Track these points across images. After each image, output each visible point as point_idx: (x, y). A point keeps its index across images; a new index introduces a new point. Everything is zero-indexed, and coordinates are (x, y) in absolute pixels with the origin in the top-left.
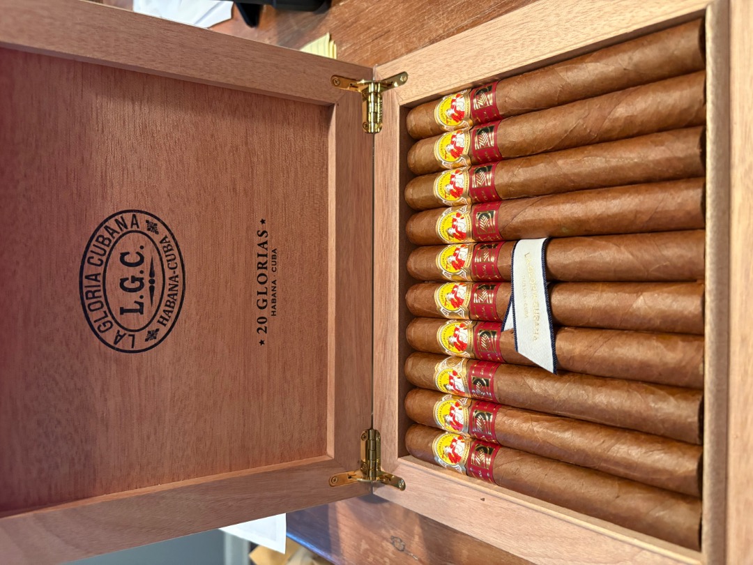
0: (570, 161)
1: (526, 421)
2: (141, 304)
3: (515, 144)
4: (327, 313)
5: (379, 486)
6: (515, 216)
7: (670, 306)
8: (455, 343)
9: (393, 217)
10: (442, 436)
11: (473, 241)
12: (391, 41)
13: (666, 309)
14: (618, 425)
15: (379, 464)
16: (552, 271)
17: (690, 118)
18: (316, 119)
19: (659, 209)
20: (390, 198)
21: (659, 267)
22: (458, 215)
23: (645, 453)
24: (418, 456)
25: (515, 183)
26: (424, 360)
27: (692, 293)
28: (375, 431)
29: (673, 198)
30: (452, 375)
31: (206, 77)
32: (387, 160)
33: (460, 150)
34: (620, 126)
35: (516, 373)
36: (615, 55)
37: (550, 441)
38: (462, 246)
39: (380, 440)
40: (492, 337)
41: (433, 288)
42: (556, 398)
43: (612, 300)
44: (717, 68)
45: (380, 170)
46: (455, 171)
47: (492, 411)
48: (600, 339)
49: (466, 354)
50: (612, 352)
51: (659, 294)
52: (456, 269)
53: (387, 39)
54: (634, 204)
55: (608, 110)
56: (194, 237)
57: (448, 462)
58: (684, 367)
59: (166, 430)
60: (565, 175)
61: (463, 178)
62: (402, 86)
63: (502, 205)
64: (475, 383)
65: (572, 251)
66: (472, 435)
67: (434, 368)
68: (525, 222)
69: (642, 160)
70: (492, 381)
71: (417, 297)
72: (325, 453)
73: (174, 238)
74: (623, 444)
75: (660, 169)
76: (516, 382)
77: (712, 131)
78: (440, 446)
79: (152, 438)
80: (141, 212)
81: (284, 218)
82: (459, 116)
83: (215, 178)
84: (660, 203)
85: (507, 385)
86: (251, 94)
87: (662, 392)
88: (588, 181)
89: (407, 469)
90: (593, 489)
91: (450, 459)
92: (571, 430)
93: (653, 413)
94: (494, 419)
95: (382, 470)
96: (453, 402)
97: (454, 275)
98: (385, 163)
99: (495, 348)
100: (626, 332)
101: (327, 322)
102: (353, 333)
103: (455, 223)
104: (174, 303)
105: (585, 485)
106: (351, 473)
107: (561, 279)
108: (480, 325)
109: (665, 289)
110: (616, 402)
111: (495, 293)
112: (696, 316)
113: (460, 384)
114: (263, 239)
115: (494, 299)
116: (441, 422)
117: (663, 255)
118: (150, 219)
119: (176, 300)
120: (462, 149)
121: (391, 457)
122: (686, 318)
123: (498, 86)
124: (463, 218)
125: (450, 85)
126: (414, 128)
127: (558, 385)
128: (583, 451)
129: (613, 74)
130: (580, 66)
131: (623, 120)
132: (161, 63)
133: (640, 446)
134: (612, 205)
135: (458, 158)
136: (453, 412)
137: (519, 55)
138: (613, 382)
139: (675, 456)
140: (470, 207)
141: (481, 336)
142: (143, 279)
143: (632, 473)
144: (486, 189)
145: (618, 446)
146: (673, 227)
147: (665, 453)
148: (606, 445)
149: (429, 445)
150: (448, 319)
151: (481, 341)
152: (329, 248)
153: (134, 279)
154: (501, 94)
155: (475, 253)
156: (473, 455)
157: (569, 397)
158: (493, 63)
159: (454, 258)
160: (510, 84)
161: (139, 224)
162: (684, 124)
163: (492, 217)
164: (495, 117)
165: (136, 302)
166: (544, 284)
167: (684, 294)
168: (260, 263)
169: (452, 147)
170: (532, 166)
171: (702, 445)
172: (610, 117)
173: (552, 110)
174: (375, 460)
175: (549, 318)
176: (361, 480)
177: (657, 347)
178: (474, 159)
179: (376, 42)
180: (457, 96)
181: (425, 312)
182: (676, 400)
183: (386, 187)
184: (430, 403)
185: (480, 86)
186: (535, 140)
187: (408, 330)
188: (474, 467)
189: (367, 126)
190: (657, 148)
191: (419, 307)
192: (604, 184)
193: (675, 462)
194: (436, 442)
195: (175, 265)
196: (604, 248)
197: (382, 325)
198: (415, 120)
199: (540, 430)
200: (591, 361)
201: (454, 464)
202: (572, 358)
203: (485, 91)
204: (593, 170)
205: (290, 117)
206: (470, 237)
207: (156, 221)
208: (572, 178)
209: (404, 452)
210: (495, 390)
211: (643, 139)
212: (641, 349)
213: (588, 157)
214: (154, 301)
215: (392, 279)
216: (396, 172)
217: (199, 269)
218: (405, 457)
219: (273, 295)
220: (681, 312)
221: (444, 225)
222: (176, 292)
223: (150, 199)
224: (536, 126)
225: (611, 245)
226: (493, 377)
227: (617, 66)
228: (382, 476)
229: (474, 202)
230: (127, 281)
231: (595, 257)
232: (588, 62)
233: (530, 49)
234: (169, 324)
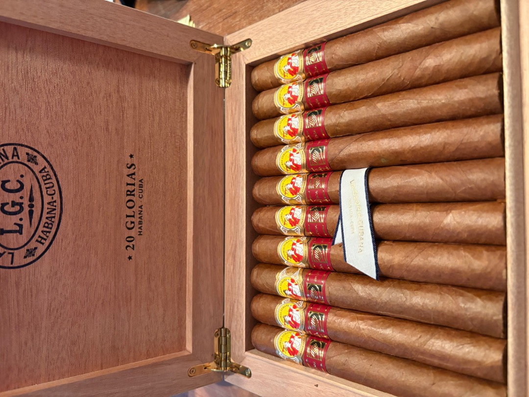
0: (387, 103)
1: (353, 319)
2: (21, 226)
3: (340, 91)
4: (186, 233)
5: (229, 375)
6: (342, 150)
7: (476, 222)
8: (292, 255)
9: (241, 154)
10: (282, 334)
11: (307, 171)
12: (237, 20)
13: (473, 224)
14: (432, 323)
15: (230, 356)
16: (373, 194)
17: (488, 66)
18: (177, 74)
19: (465, 141)
20: (238, 139)
21: (465, 189)
22: (294, 151)
23: (457, 346)
24: (262, 350)
25: (341, 123)
26: (266, 271)
27: (494, 210)
28: (226, 329)
29: (476, 132)
30: (290, 282)
31: (82, 33)
32: (236, 109)
33: (295, 98)
34: (429, 74)
35: (344, 280)
36: (424, 16)
37: (374, 336)
38: (297, 176)
39: (230, 336)
40: (324, 250)
41: (274, 210)
42: (379, 300)
43: (426, 218)
44: (510, 24)
45: (229, 117)
46: (291, 115)
47: (324, 312)
48: (415, 250)
49: (302, 265)
50: (426, 261)
51: (465, 212)
52: (293, 195)
53: (234, 18)
54: (442, 137)
55: (419, 61)
56: (72, 168)
57: (287, 355)
58: (490, 273)
59: (43, 336)
60: (383, 115)
61: (298, 121)
62: (247, 50)
63: (330, 142)
64: (310, 289)
65: (391, 177)
66: (307, 332)
67: (275, 277)
68: (349, 155)
69: (449, 101)
70: (324, 287)
71: (261, 218)
72: (185, 349)
73: (52, 168)
74: (437, 339)
75: (464, 108)
76: (344, 287)
77: (508, 75)
78: (281, 341)
79: (30, 344)
80: (22, 145)
81: (149, 154)
82: (294, 71)
83: (91, 119)
84: (466, 135)
85: (336, 290)
86: (122, 51)
87: (470, 295)
88: (402, 120)
89: (252, 360)
90: (412, 378)
91: (289, 352)
92: (392, 327)
93: (463, 312)
94: (326, 319)
95: (232, 361)
96: (291, 305)
97: (292, 199)
98: (234, 111)
99: (326, 260)
100: (436, 244)
101: (186, 240)
102: (208, 248)
103: (292, 157)
104: (52, 225)
105: (405, 374)
106: (207, 364)
107: (381, 202)
108: (313, 241)
109: (471, 208)
110: (430, 303)
111: (326, 213)
112: (498, 229)
113: (297, 290)
114: (131, 171)
115: (325, 219)
116: (281, 323)
117: (469, 179)
118: (30, 151)
119: (53, 222)
120: (297, 97)
121: (239, 351)
122: (490, 231)
123: (326, 46)
124: (298, 153)
125: (286, 47)
126: (257, 82)
127: (380, 289)
128: (403, 345)
129: (422, 32)
130: (394, 26)
131: (431, 69)
132: (42, 19)
133: (451, 340)
134: (423, 139)
135: (293, 105)
136: (291, 313)
137: (343, 21)
138: (427, 286)
139: (482, 349)
140: (304, 144)
141: (314, 249)
142: (22, 203)
143: (445, 364)
144: (317, 129)
145: (433, 340)
146: (475, 155)
147: (474, 346)
148: (422, 340)
149: (271, 341)
150: (287, 236)
151: (314, 253)
152: (188, 179)
153: (14, 204)
154: (328, 52)
155: (308, 181)
156: (308, 349)
157: (390, 299)
158: (321, 29)
159: (291, 186)
160: (336, 43)
161: (20, 155)
162: (482, 72)
163: (323, 152)
164: (324, 71)
165: (15, 224)
166: (368, 205)
167: (487, 211)
168: (128, 191)
169: (289, 96)
170: (355, 109)
171: (506, 338)
172: (421, 66)
173: (371, 64)
174: (226, 353)
175: (372, 234)
176: (215, 370)
177: (465, 257)
178: (306, 105)
179: (226, 21)
180: (293, 55)
181: (268, 230)
182: (483, 301)
183: (235, 130)
184: (272, 306)
185: (311, 47)
186: (358, 87)
187: (254, 245)
188: (309, 359)
189: (219, 82)
190: (461, 91)
191: (263, 226)
192: (416, 122)
193: (483, 354)
194: (277, 338)
195: (53, 192)
196: (417, 174)
197: (232, 241)
198: (259, 75)
199: (365, 327)
200: (408, 269)
201: (292, 356)
202: (392, 267)
203: (316, 50)
204: (407, 110)
205: (156, 72)
206: (304, 168)
207: (35, 154)
208: (389, 118)
209: (250, 346)
210: (327, 294)
211: (448, 84)
212: (451, 258)
213: (402, 100)
214: (33, 223)
215: (240, 204)
216: (243, 118)
217: (75, 196)
218: (250, 351)
219: (140, 218)
220: (486, 226)
221: (282, 159)
222: (53, 215)
223: (30, 134)
224: (358, 77)
225: (423, 172)
226: (324, 284)
227: (426, 25)
228: (231, 365)
229: (307, 140)
230: (8, 205)
231: (410, 182)
232: (400, 24)
233: (352, 16)
234: (47, 243)
